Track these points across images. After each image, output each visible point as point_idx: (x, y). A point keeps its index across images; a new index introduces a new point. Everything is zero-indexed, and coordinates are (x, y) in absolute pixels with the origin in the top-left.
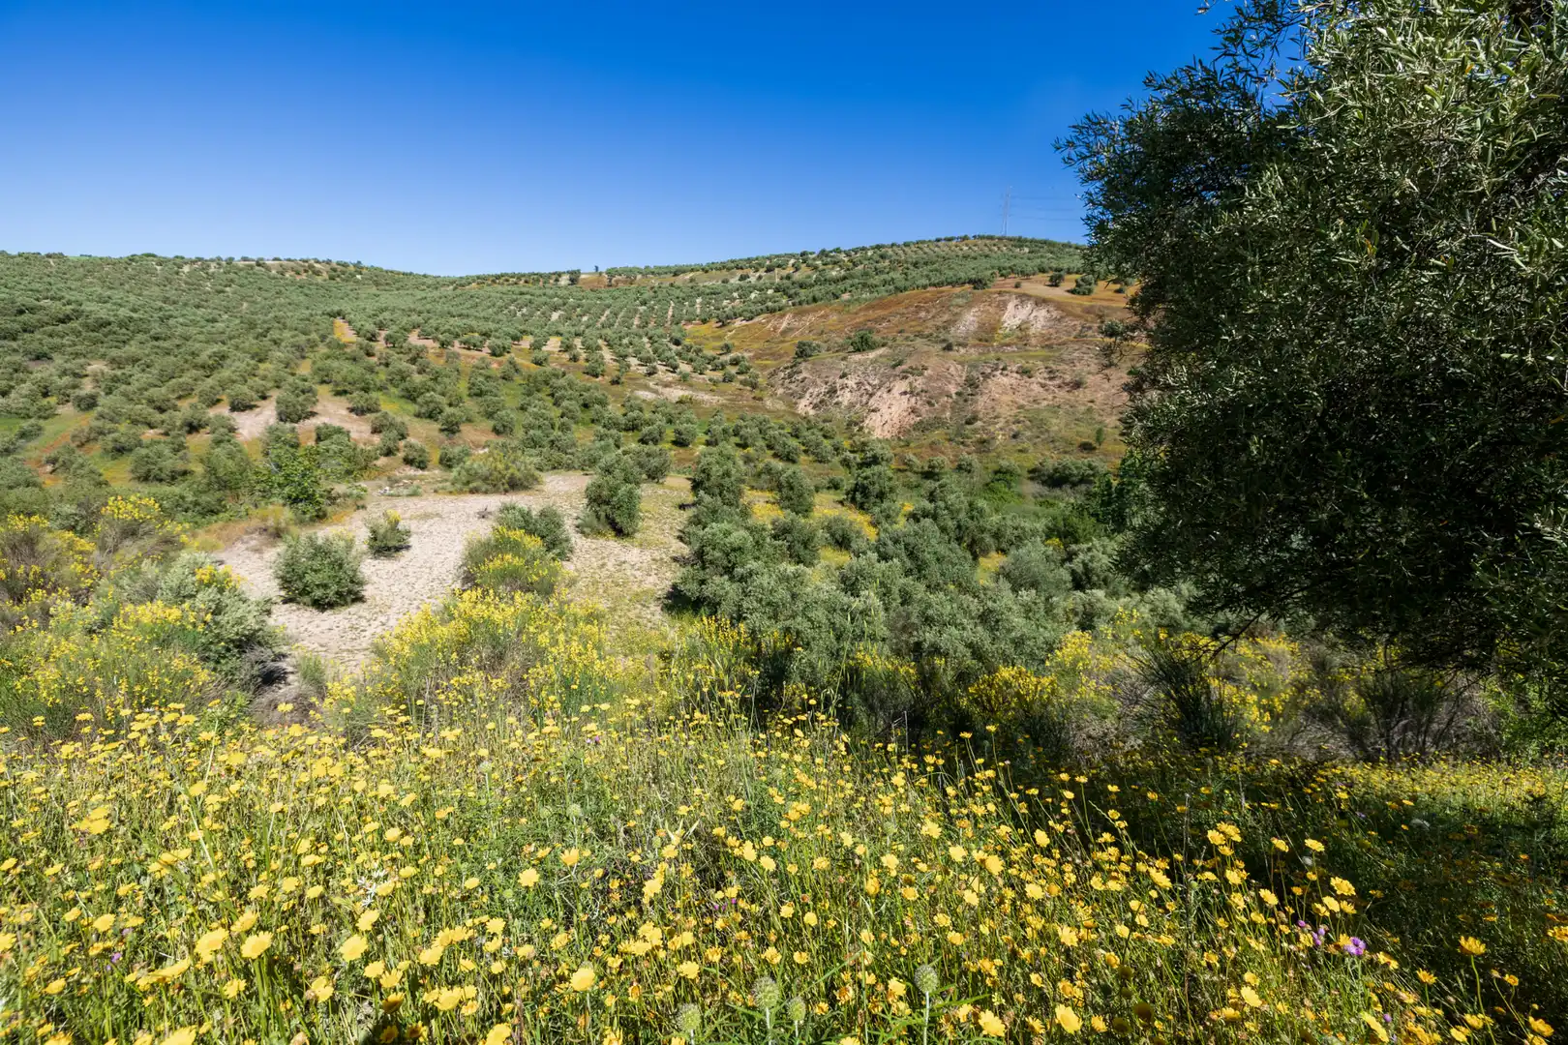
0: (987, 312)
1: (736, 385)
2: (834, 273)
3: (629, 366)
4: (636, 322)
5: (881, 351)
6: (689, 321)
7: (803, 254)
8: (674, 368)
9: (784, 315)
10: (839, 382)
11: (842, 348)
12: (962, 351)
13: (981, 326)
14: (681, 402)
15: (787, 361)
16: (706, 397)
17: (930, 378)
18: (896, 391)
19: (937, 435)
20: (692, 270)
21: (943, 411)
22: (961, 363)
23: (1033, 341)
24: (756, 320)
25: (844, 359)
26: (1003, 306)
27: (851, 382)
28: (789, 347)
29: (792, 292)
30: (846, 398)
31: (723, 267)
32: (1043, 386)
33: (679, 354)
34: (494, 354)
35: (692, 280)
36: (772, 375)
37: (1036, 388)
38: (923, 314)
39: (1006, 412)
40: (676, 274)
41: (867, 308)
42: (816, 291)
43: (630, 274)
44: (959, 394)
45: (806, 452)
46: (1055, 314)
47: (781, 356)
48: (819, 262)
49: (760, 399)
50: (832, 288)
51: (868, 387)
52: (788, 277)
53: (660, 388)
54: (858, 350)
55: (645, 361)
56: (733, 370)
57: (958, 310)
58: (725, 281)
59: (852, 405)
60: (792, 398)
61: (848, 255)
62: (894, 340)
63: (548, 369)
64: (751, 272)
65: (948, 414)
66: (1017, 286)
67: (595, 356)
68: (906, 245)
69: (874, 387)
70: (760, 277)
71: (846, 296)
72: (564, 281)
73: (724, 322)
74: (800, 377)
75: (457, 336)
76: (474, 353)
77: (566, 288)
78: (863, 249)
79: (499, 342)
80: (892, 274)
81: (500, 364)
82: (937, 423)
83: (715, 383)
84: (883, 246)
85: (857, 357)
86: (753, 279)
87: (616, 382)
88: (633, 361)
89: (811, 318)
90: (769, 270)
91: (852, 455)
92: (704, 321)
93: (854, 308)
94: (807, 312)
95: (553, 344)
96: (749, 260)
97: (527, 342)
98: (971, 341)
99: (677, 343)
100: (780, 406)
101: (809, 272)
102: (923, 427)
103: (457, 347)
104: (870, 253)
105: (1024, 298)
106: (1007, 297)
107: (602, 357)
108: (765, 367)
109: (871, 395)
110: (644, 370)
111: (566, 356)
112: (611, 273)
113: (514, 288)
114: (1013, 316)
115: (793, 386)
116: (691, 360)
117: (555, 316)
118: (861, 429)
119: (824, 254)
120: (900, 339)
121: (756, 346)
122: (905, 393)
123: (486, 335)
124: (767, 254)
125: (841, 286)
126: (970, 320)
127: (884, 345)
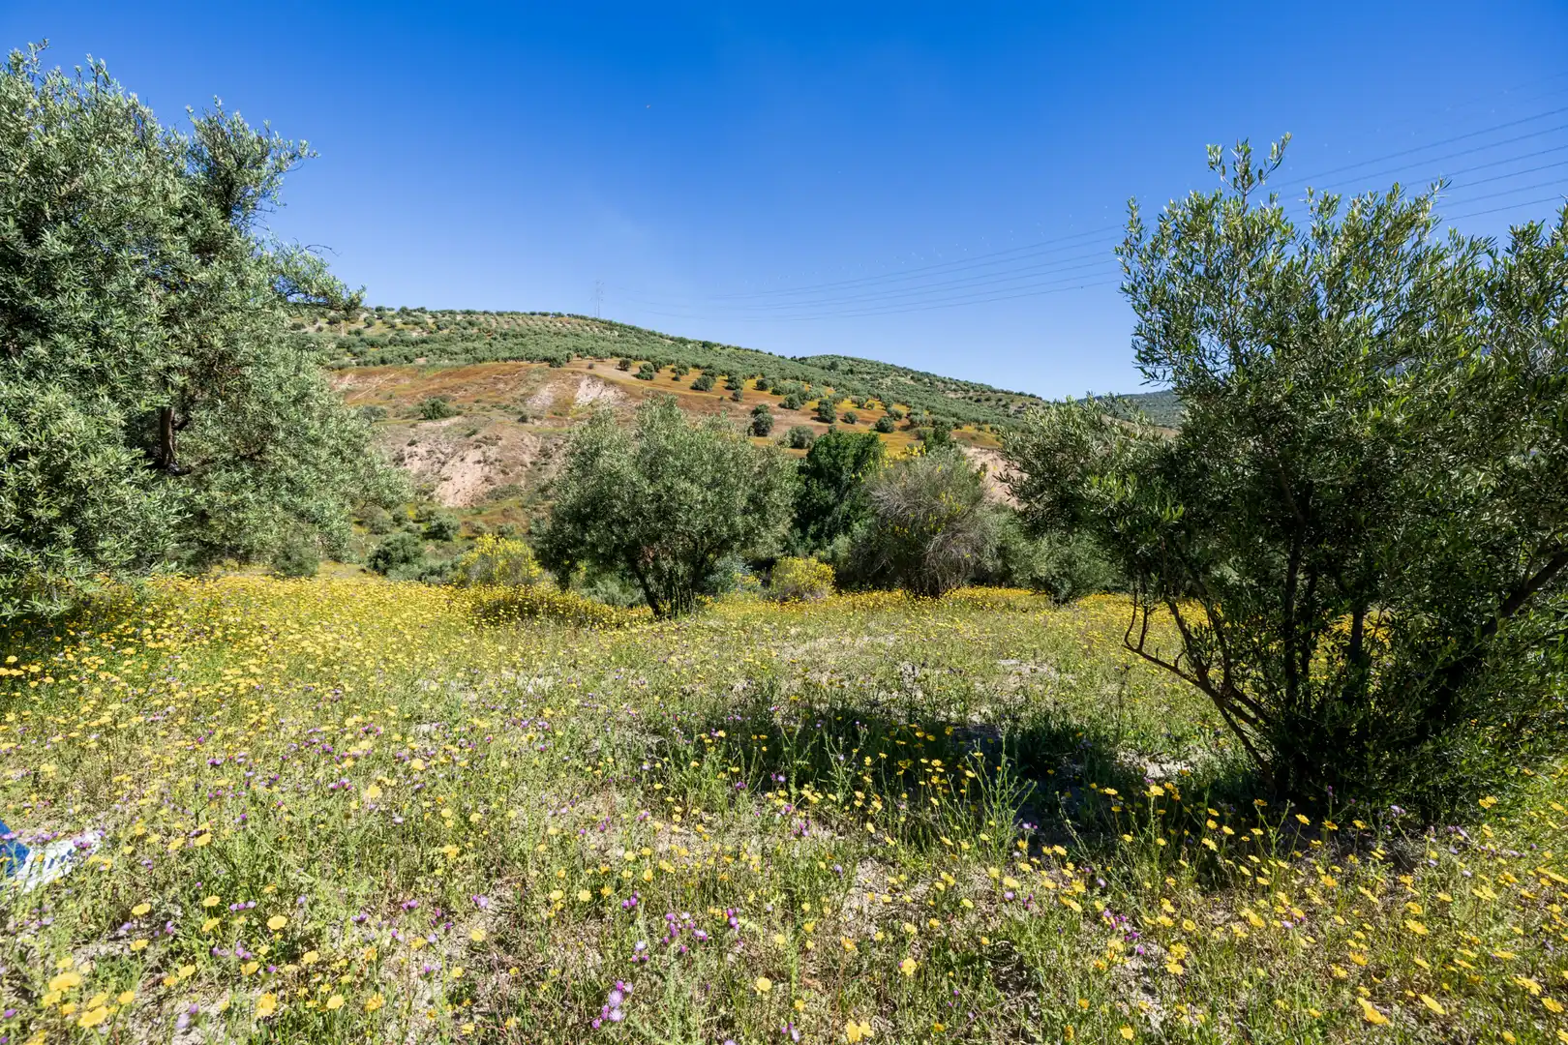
0: (562, 388)
2: (414, 334)
5: (454, 420)
7: (379, 309)
10: (407, 450)
11: (411, 415)
12: (537, 423)
13: (557, 401)
17: (504, 448)
18: (469, 461)
19: (511, 502)
21: (518, 480)
22: (537, 436)
25: (413, 426)
26: (576, 385)
27: (421, 449)
29: (357, 350)
30: (415, 466)
38: (501, 386)
41: (443, 376)
42: (387, 353)
44: (533, 463)
46: (620, 394)
48: (398, 321)
50: (406, 350)
51: (440, 456)
52: (358, 333)
54: (429, 418)
57: (532, 384)
59: (421, 474)
61: (433, 315)
62: (470, 409)
65: (523, 483)
66: (591, 367)
68: (500, 314)
69: (446, 455)
71: (421, 361)
80: (477, 344)
82: (512, 490)
84: (474, 313)
85: (428, 424)
89: (378, 380)
91: (415, 525)
93: (429, 374)
94: (374, 374)
98: (547, 415)
101: (385, 329)
102: (496, 495)
104: (459, 318)
105: (595, 378)
106: (579, 376)
109: (444, 464)
114: (586, 394)
118: (430, 498)
119: (404, 311)
120: (476, 407)
122: (479, 462)
125: (417, 350)
126: (546, 395)
127: (458, 414)
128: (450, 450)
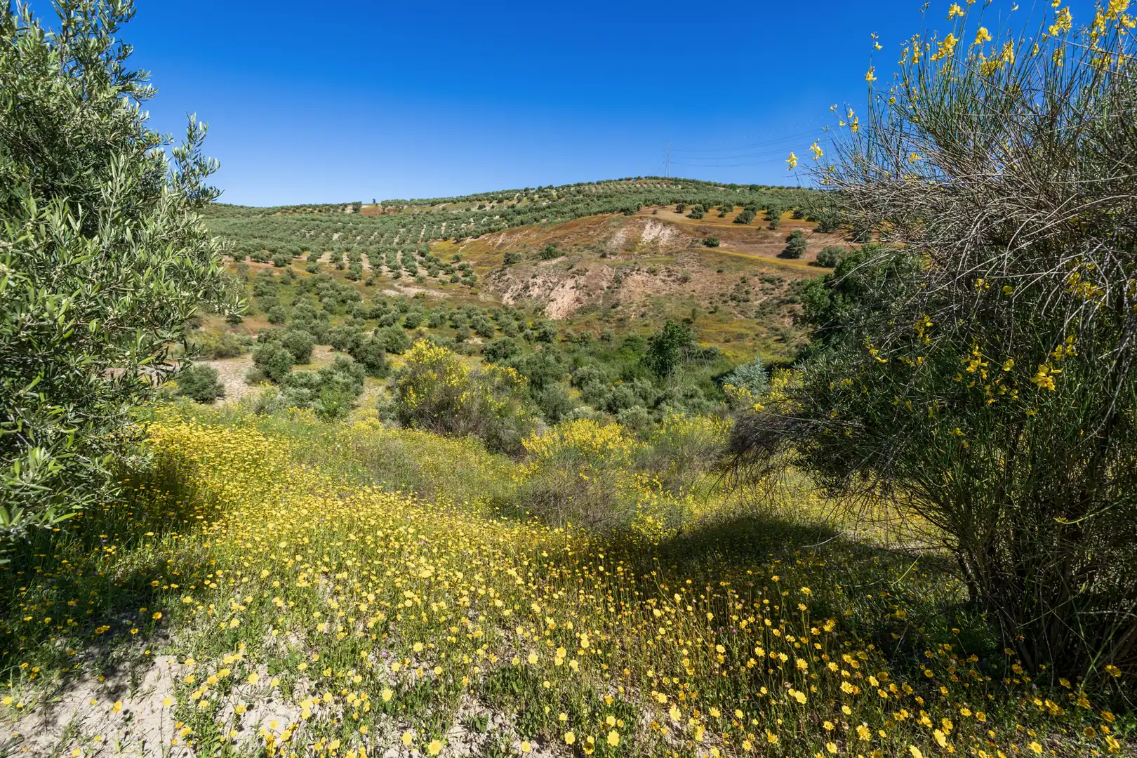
0: (632, 231)
1: (459, 284)
2: (544, 204)
3: (380, 272)
4: (396, 240)
5: (560, 259)
6: (435, 239)
7: (526, 190)
8: (414, 274)
9: (500, 235)
10: (531, 281)
11: (535, 257)
12: (613, 258)
13: (628, 241)
14: (416, 297)
15: (498, 267)
16: (435, 293)
17: (589, 277)
18: (567, 287)
19: (592, 316)
20: (445, 202)
21: (597, 300)
22: (612, 267)
23: (661, 251)
24: (482, 237)
25: (535, 265)
26: (642, 227)
27: (539, 281)
28: (501, 257)
29: (510, 217)
30: (535, 292)
31: (467, 199)
32: (663, 281)
33: (421, 263)
34: (276, 265)
35: (444, 209)
36: (487, 277)
37: (659, 282)
38: (591, 233)
39: (638, 299)
40: (432, 205)
41: (556, 229)
42: (526, 217)
43: (398, 205)
44: (608, 288)
45: (500, 330)
46: (675, 232)
47: (495, 263)
48: (536, 196)
49: (476, 294)
50: (537, 214)
51: (550, 284)
52: (513, 206)
53: (402, 288)
54: (545, 259)
55: (394, 268)
56: (459, 274)
57: (612, 230)
58: (468, 210)
59: (539, 297)
60: (499, 294)
61: (557, 190)
62: (571, 251)
63: (317, 276)
64: (487, 203)
65: (601, 302)
66: (654, 213)
67: (356, 266)
68: (599, 183)
69: (554, 284)
70: (493, 207)
71: (544, 221)
72: (349, 210)
73: (458, 240)
74: (505, 278)
75: (249, 252)
76: (262, 265)
77: (349, 215)
78: (569, 186)
79: (281, 257)
80: (580, 205)
81: (281, 272)
82: (593, 308)
83: (444, 283)
84: (582, 184)
85: (544, 263)
86: (488, 208)
87: (369, 284)
88: (385, 269)
89: (518, 236)
90: (500, 201)
91: (531, 332)
92: (445, 239)
93: (548, 229)
94: (516, 232)
95: (326, 257)
96: (487, 194)
97: (305, 257)
98: (620, 251)
99: (423, 255)
100: (490, 298)
101: (528, 202)
102: (583, 311)
103: (248, 261)
104: (572, 189)
105: (656, 221)
106: (645, 220)
107: (361, 267)
108: (482, 272)
109: (552, 290)
110: (391, 275)
111: (334, 266)
112: (384, 204)
113: (309, 217)
114: (649, 233)
115: (500, 284)
116: (430, 267)
117: (336, 236)
118: (542, 313)
119: (540, 189)
120: (574, 249)
121: (478, 256)
122: (573, 288)
123: (274, 251)
124: (500, 190)
125: (543, 213)
126: (620, 236)
127: (563, 255)
128: (556, 280)
